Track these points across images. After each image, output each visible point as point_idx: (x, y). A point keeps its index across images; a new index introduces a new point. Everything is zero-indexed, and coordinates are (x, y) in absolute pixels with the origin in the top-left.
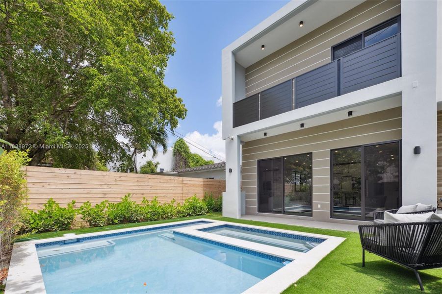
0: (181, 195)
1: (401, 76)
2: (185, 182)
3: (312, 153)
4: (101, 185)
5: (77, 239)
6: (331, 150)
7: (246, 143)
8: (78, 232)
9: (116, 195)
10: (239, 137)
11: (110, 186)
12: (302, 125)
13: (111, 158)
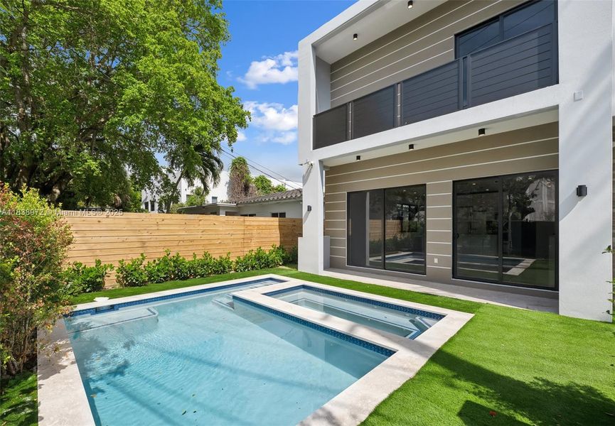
0: (242, 241)
1: (558, 83)
2: (247, 223)
3: (425, 185)
4: (139, 230)
5: (111, 306)
6: (454, 182)
7: (331, 167)
8: (112, 294)
9: (158, 244)
10: (321, 162)
11: (150, 232)
12: (411, 146)
13: (150, 184)
